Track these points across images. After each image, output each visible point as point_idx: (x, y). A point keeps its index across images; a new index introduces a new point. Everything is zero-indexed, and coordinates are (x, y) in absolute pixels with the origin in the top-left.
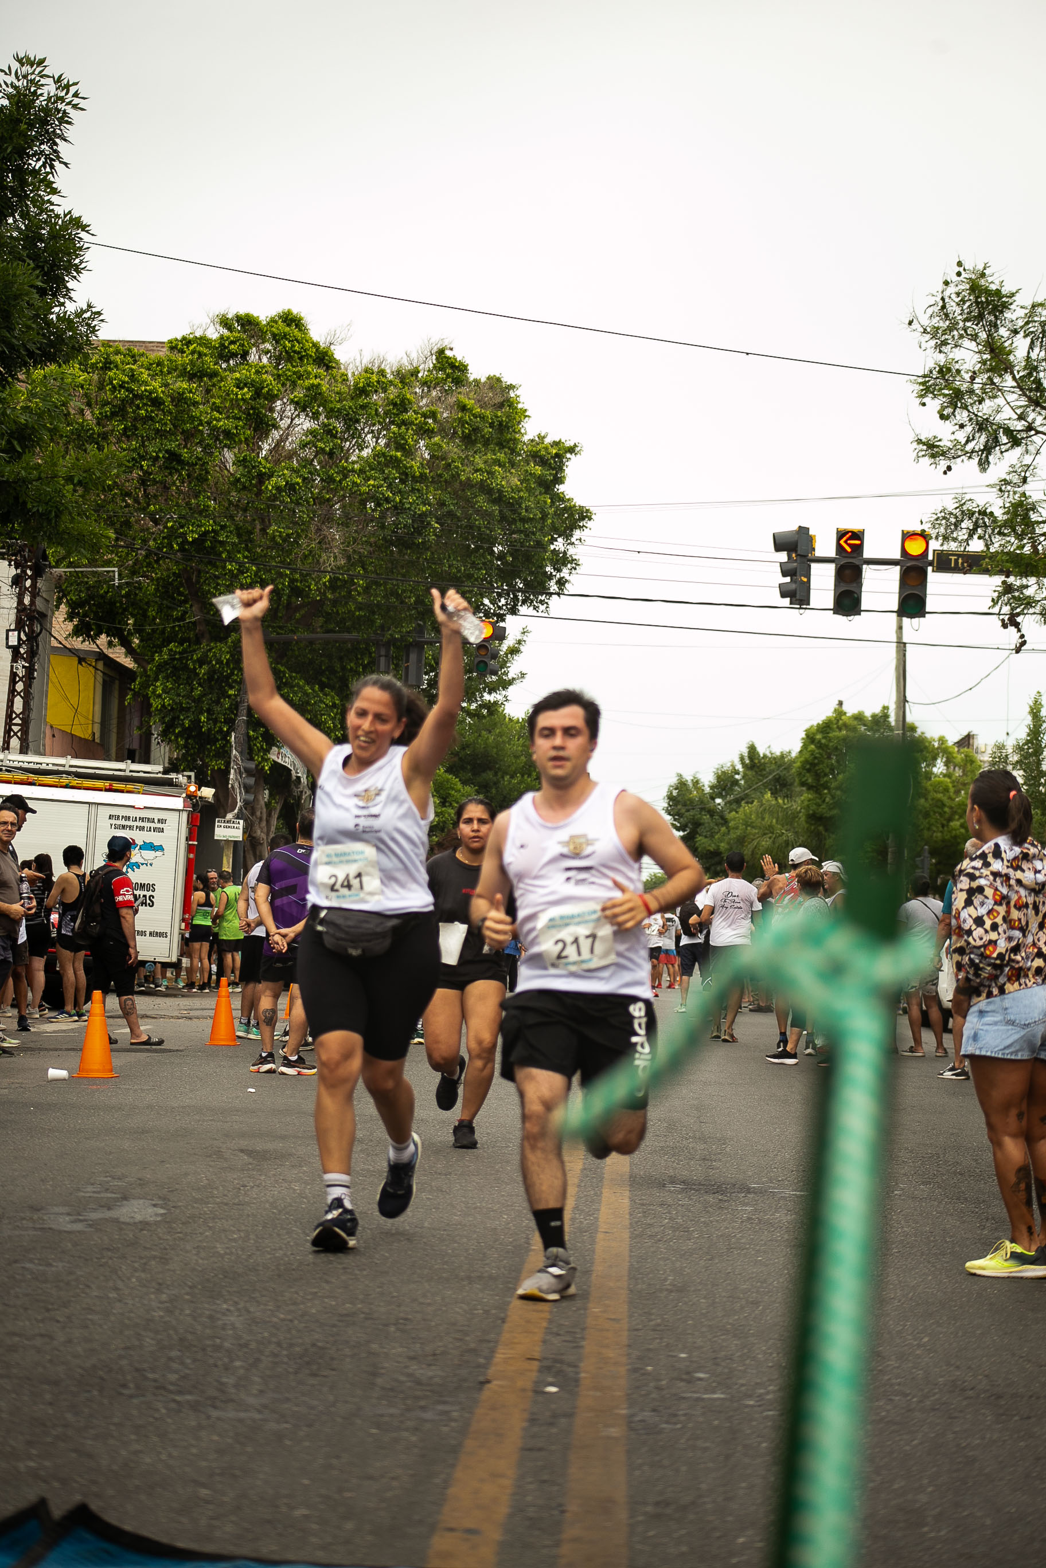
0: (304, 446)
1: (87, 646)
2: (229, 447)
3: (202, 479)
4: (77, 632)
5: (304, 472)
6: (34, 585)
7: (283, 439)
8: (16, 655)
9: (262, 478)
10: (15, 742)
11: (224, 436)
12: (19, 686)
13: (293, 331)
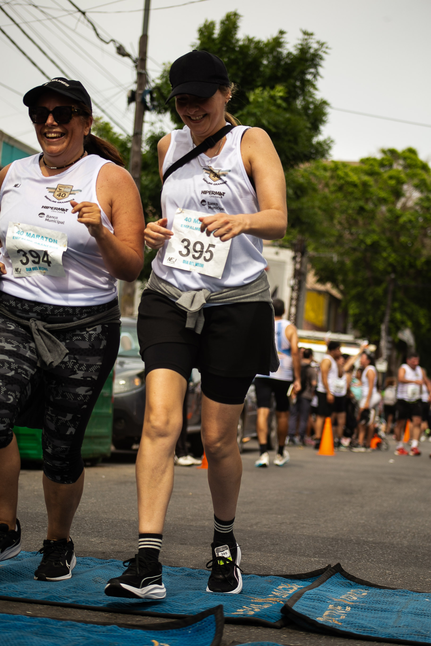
0: (417, 204)
1: (322, 288)
2: (385, 205)
3: (373, 218)
4: (318, 282)
5: (416, 216)
6: (301, 260)
7: (406, 202)
8: (293, 290)
9: (398, 217)
11: (383, 201)
12: (294, 302)
13: (412, 156)
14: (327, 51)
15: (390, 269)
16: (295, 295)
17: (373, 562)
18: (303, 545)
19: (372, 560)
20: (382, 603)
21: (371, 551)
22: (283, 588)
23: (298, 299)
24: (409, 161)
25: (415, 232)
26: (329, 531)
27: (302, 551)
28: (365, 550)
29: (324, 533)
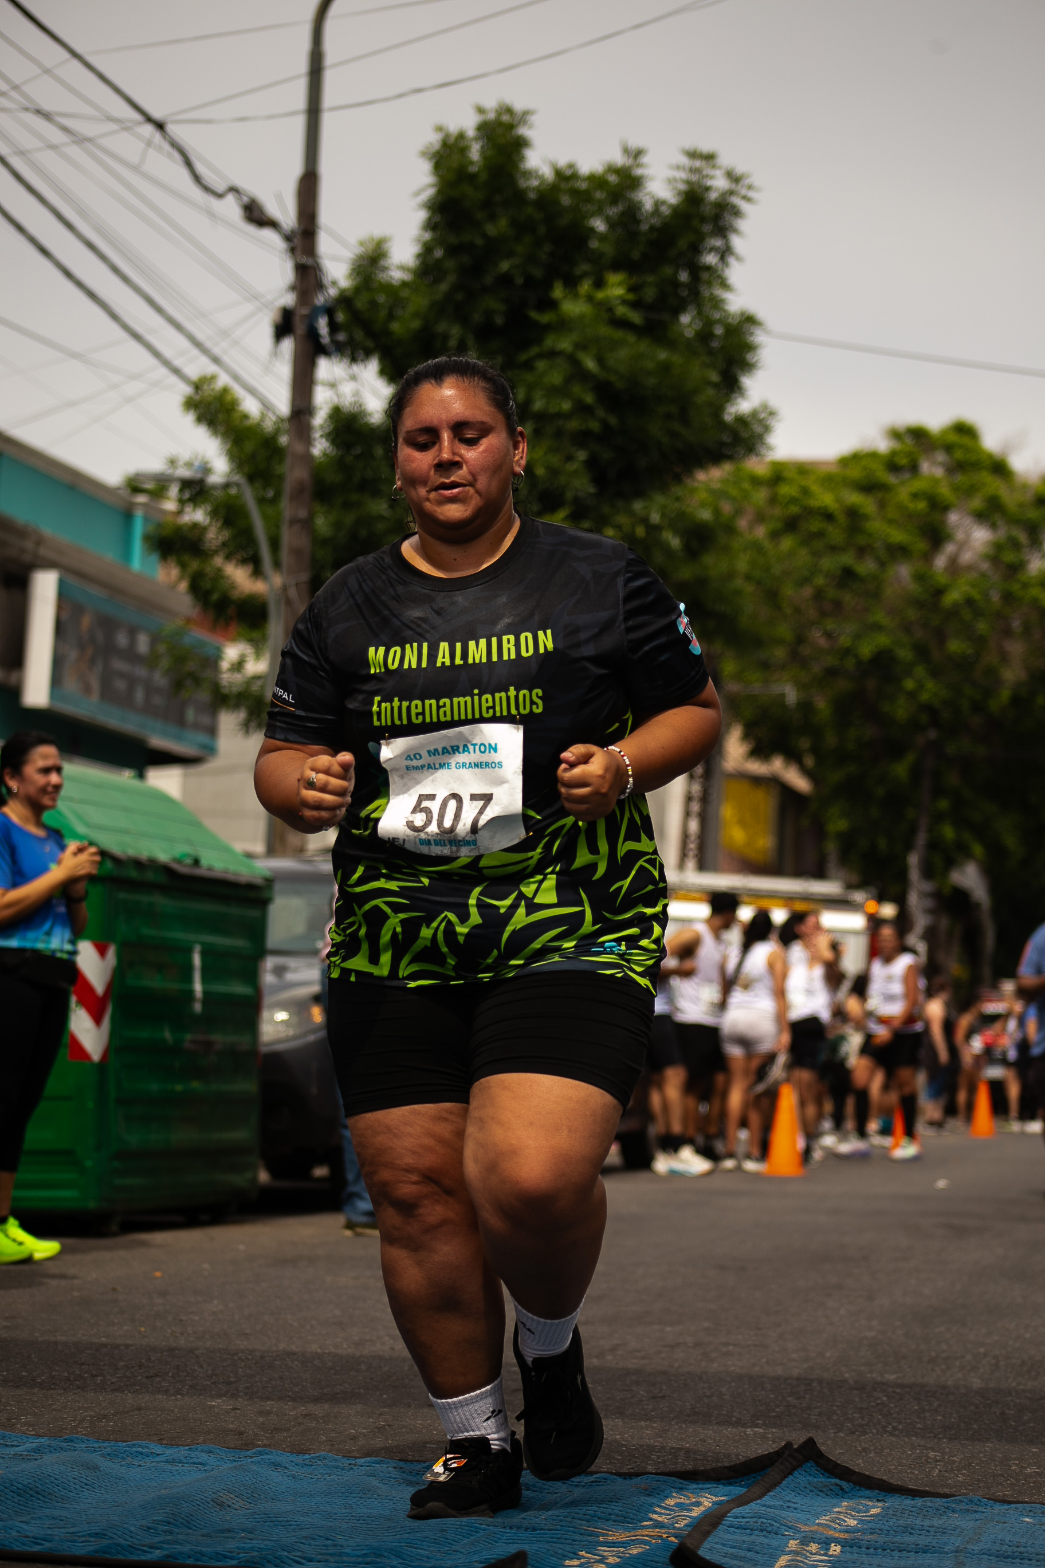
0: (984, 557)
1: (762, 769)
2: (905, 562)
4: (751, 755)
7: (959, 554)
10: (692, 861)
11: (899, 552)
13: (965, 440)
14: (751, 194)
15: (924, 719)
16: (696, 788)
17: (897, 1432)
18: (725, 1397)
19: (895, 1428)
20: (918, 1532)
21: (892, 1405)
22: (677, 1505)
23: (704, 799)
24: (959, 455)
25: (982, 627)
26: (789, 1360)
27: (724, 1412)
28: (878, 1404)
29: (779, 1365)
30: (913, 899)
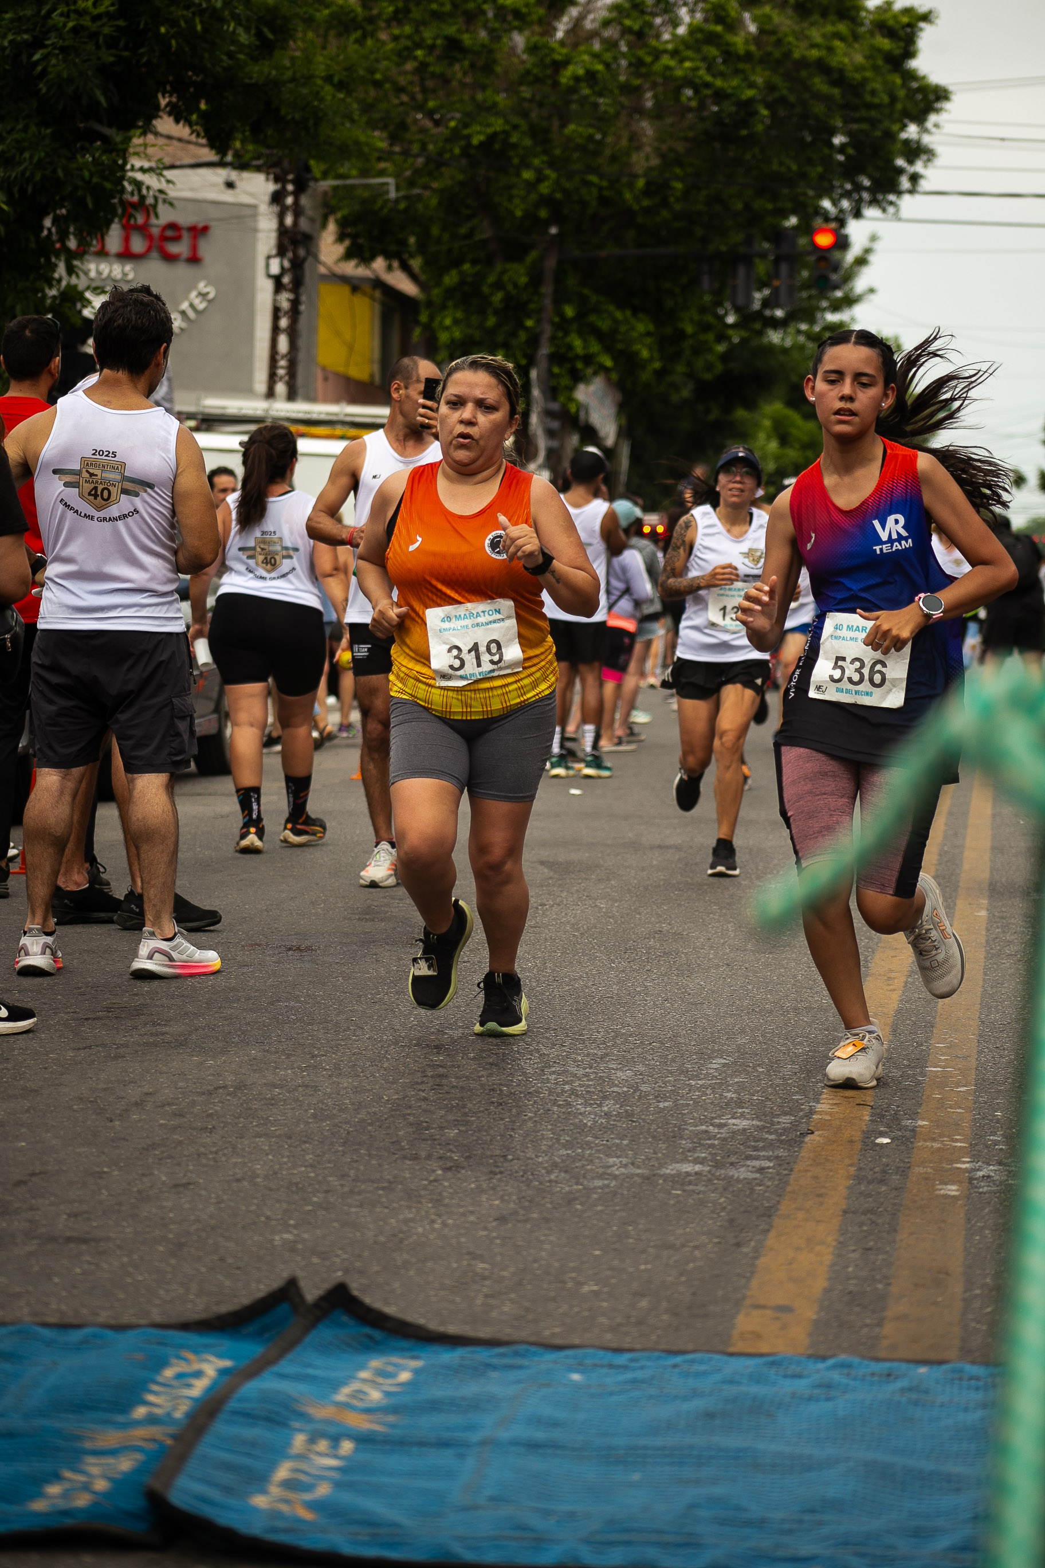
0: (608, 22)
1: (362, 272)
2: (520, 30)
3: (488, 69)
4: (348, 255)
5: (608, 56)
6: (296, 202)
7: (581, 18)
8: (279, 286)
9: (558, 66)
10: (281, 388)
11: (515, 18)
12: (284, 323)
15: (543, 214)
16: (285, 300)
17: (446, 1231)
18: (259, 1180)
21: (446, 1184)
22: (180, 1376)
23: (294, 312)
26: (341, 1110)
27: (253, 1208)
29: (328, 1117)
30: (534, 419)
